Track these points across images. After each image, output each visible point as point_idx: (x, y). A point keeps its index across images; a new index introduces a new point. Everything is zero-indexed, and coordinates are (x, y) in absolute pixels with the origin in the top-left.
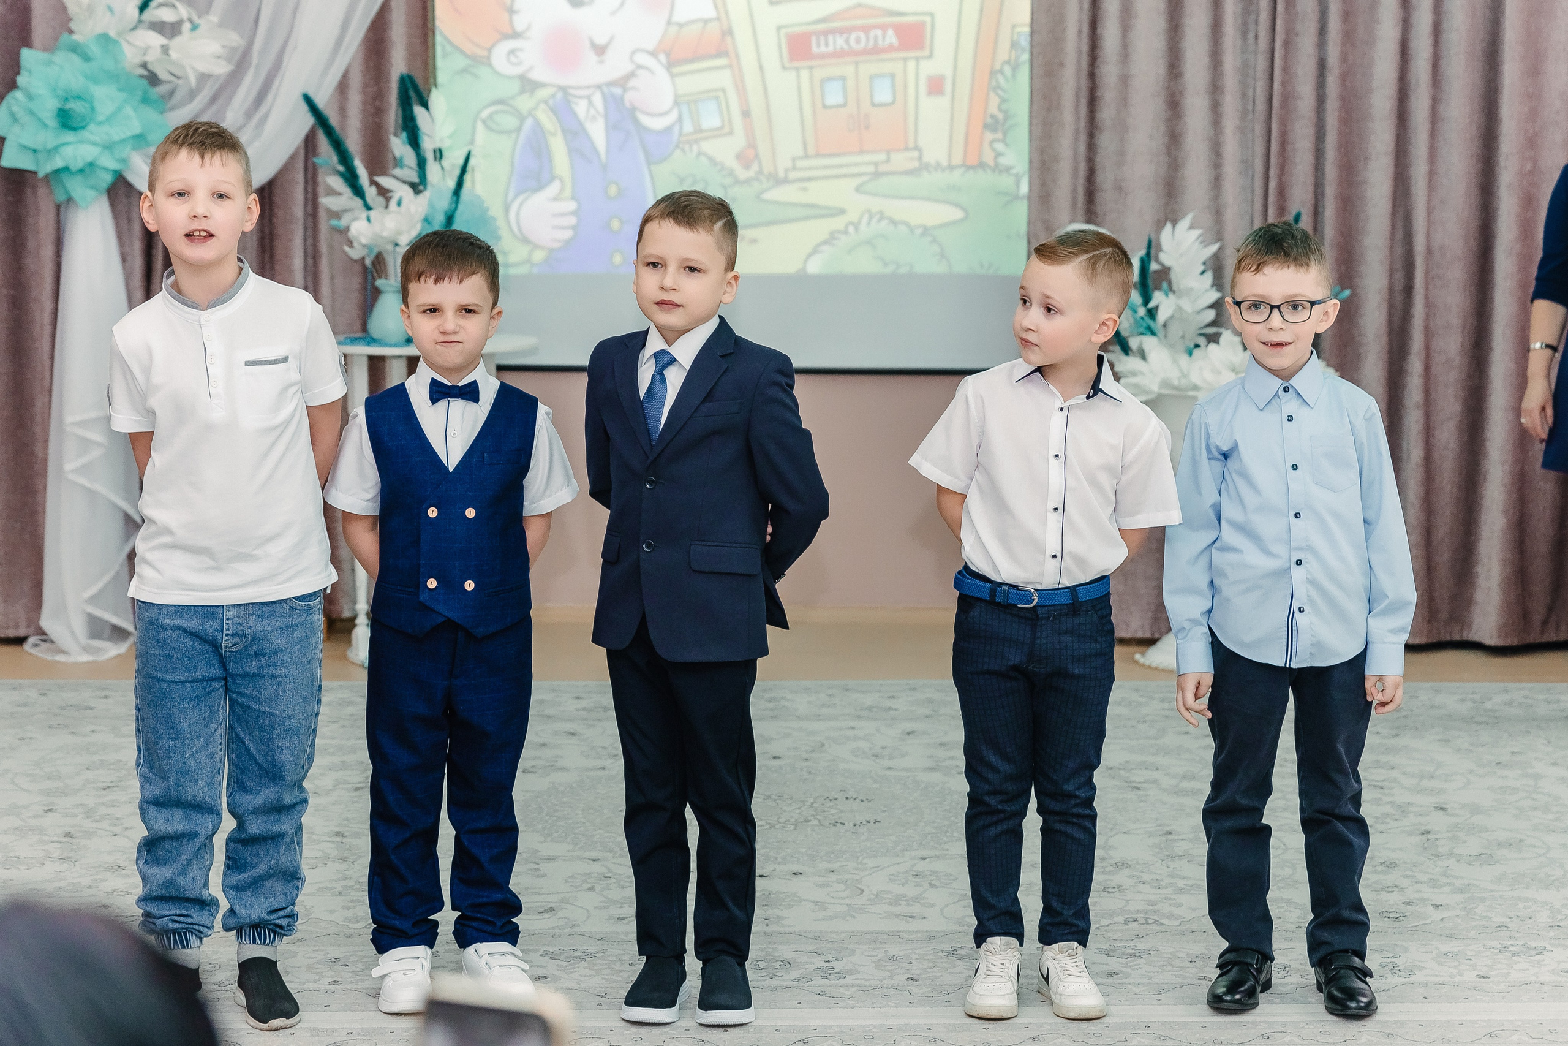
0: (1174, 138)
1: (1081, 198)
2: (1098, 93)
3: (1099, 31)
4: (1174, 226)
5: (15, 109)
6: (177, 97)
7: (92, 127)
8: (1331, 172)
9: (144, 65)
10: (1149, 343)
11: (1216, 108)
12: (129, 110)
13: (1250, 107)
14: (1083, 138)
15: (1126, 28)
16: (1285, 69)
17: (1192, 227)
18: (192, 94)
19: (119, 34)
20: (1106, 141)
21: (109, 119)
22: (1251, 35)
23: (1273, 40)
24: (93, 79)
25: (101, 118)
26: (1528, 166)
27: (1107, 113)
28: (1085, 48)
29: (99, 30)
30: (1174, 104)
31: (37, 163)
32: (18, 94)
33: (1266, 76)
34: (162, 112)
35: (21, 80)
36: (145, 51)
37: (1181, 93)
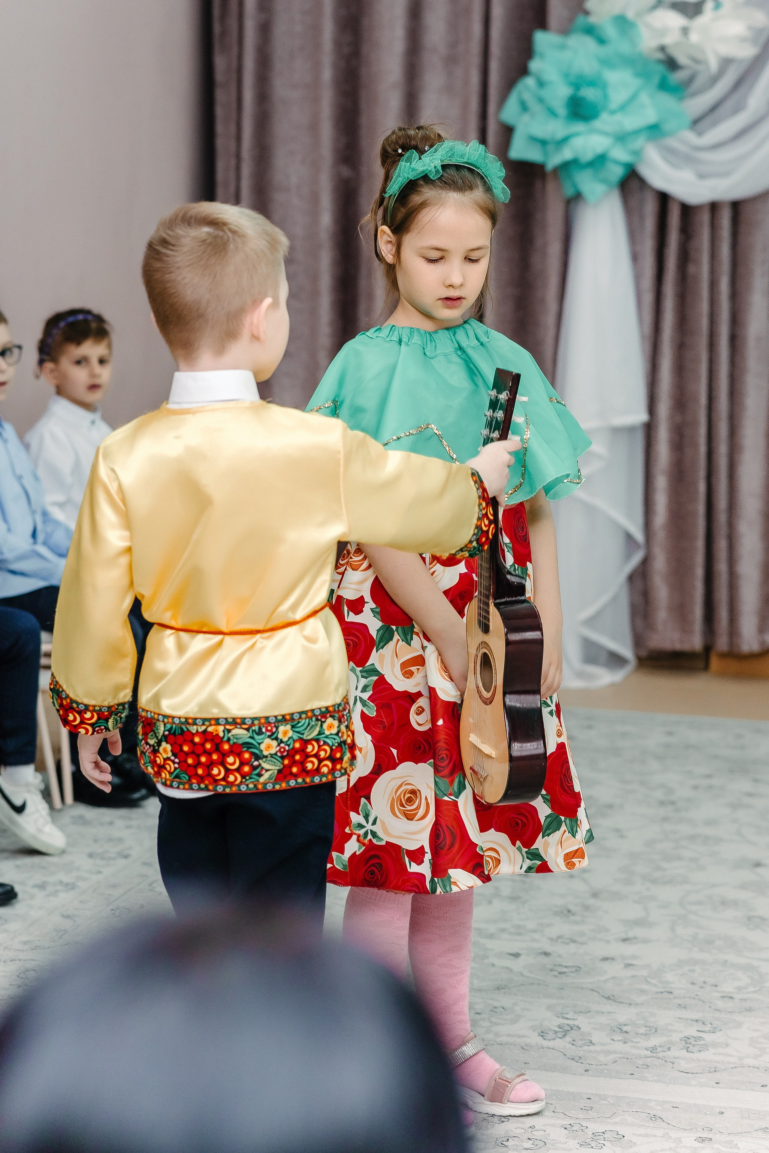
5: (527, 97)
6: (698, 83)
7: (604, 116)
9: (662, 49)
12: (644, 98)
18: (714, 80)
19: (639, 15)
21: (623, 108)
24: (606, 63)
25: (613, 105)
29: (617, 10)
31: (546, 154)
32: (529, 81)
34: (681, 99)
35: (534, 65)
36: (664, 32)
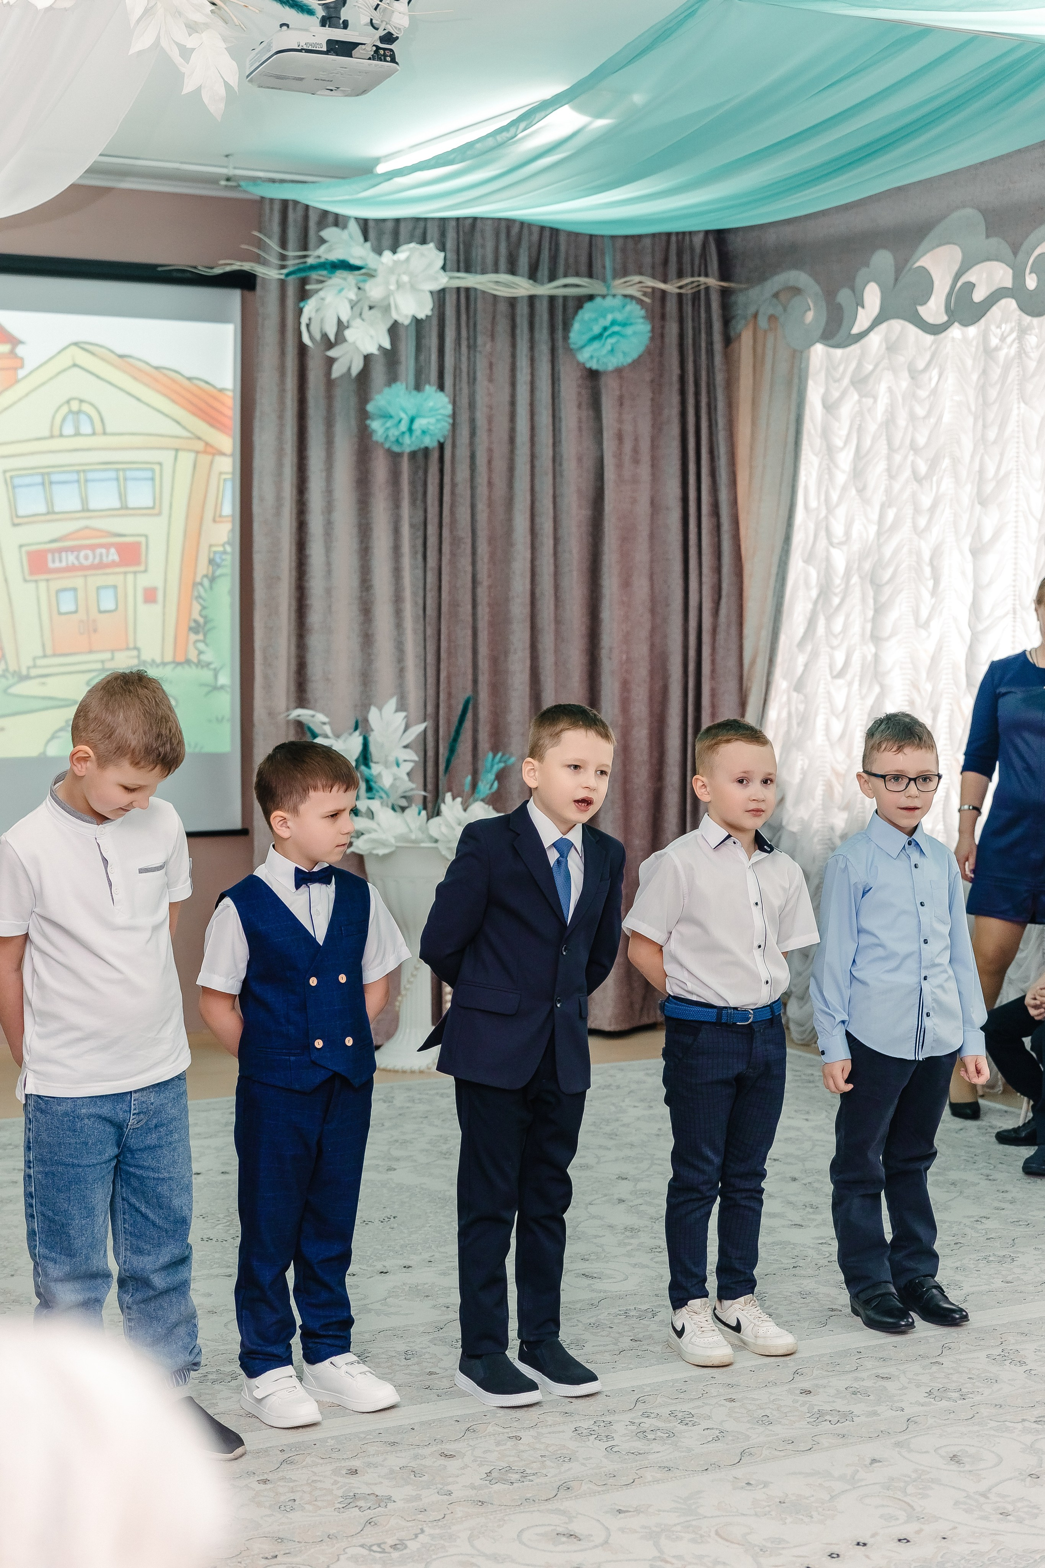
0: (367, 639)
1: (293, 688)
2: (308, 602)
3: (308, 552)
4: (380, 709)
8: (484, 664)
10: (375, 805)
11: (398, 613)
13: (421, 612)
14: (294, 640)
15: (328, 549)
16: (450, 582)
17: (397, 711)
20: (315, 641)
22: (420, 557)
23: (440, 560)
26: (624, 657)
27: (315, 618)
28: (294, 564)
30: (366, 610)
33: (436, 588)
37: (372, 603)
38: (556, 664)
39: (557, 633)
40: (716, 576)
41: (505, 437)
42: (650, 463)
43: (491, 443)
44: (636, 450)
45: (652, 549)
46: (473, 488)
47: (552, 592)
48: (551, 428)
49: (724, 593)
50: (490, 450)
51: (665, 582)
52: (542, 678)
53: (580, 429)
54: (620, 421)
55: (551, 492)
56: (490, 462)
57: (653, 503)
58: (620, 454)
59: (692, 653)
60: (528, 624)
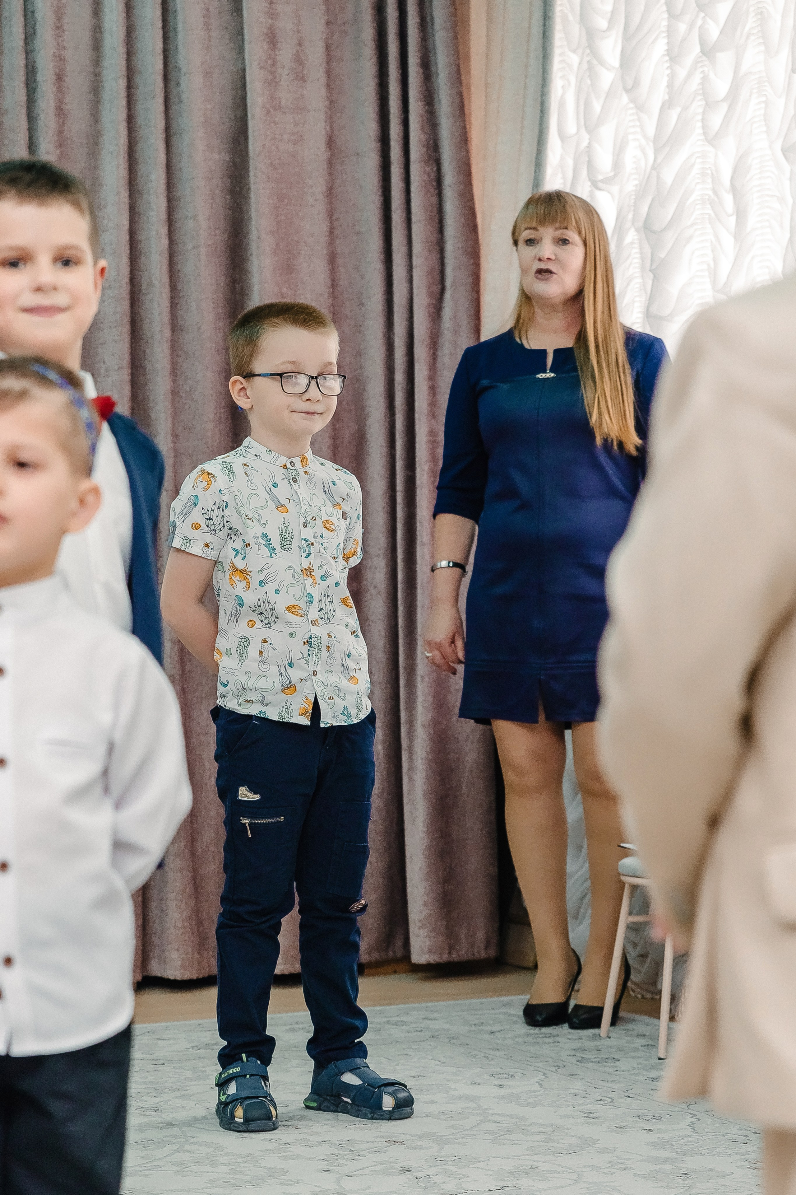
38: (175, 393)
39: (175, 346)
40: (435, 256)
41: (86, 38)
42: (323, 81)
43: (60, 47)
44: (299, 60)
45: (331, 214)
46: (31, 117)
47: (166, 280)
48: (160, 25)
49: (448, 282)
50: (60, 59)
51: (357, 268)
52: (153, 415)
53: (207, 27)
54: (273, 15)
55: (161, 124)
56: (59, 77)
57: (330, 142)
58: (273, 65)
59: (400, 377)
60: (126, 330)
